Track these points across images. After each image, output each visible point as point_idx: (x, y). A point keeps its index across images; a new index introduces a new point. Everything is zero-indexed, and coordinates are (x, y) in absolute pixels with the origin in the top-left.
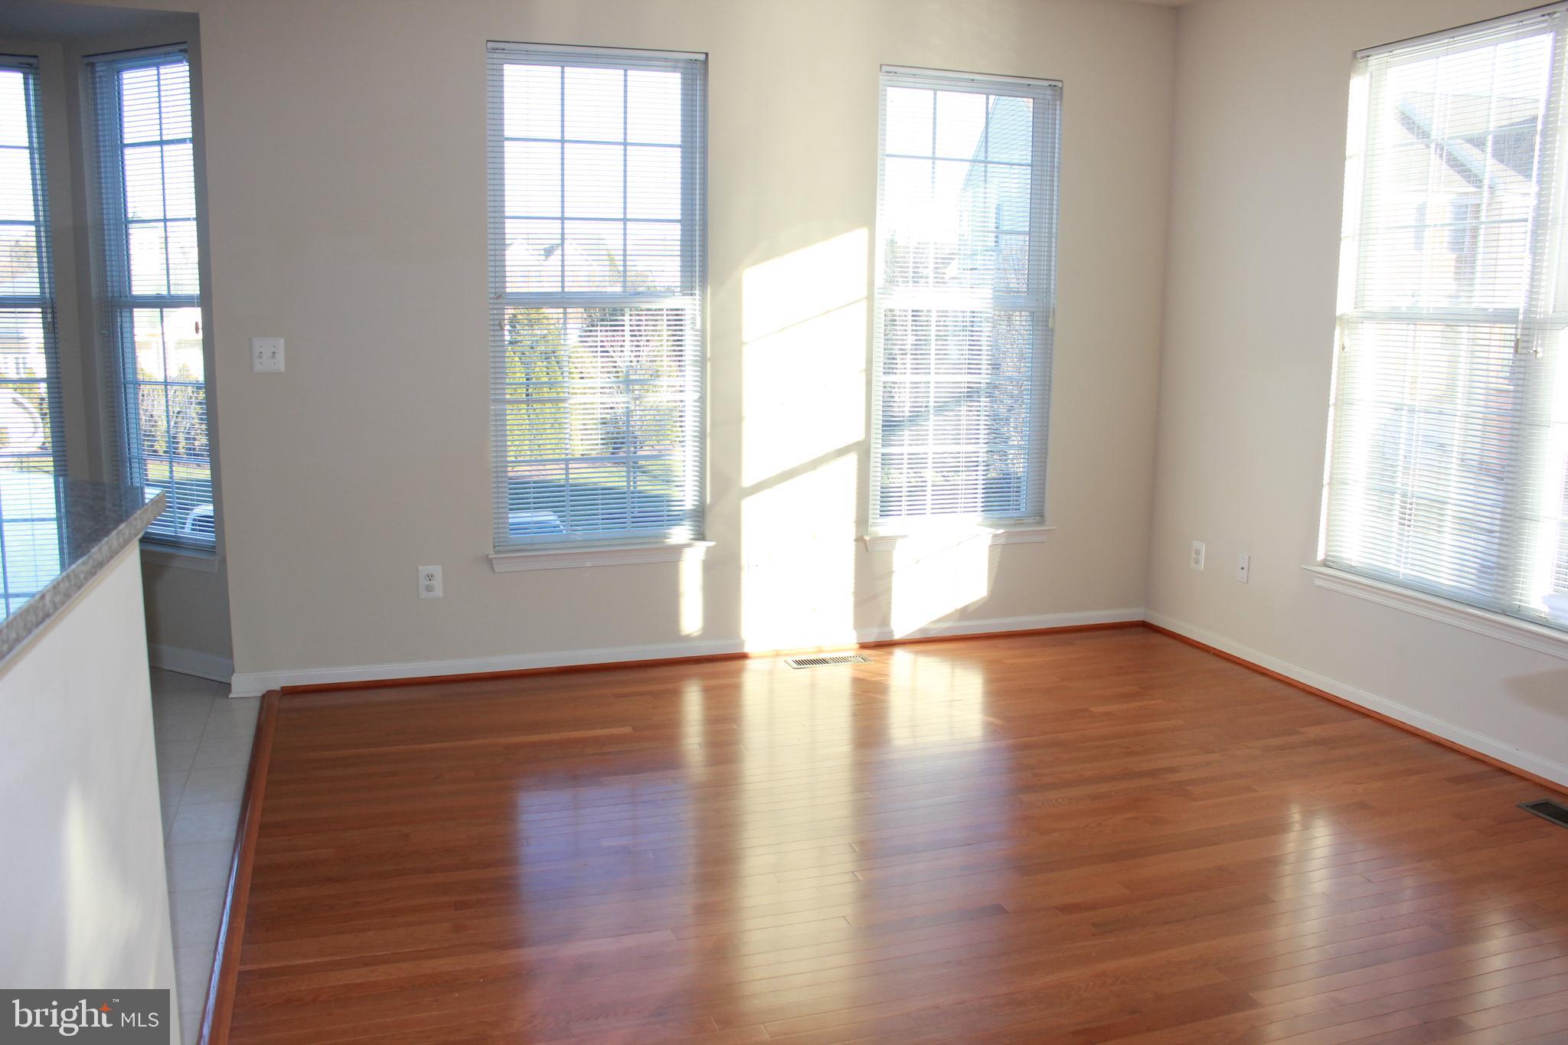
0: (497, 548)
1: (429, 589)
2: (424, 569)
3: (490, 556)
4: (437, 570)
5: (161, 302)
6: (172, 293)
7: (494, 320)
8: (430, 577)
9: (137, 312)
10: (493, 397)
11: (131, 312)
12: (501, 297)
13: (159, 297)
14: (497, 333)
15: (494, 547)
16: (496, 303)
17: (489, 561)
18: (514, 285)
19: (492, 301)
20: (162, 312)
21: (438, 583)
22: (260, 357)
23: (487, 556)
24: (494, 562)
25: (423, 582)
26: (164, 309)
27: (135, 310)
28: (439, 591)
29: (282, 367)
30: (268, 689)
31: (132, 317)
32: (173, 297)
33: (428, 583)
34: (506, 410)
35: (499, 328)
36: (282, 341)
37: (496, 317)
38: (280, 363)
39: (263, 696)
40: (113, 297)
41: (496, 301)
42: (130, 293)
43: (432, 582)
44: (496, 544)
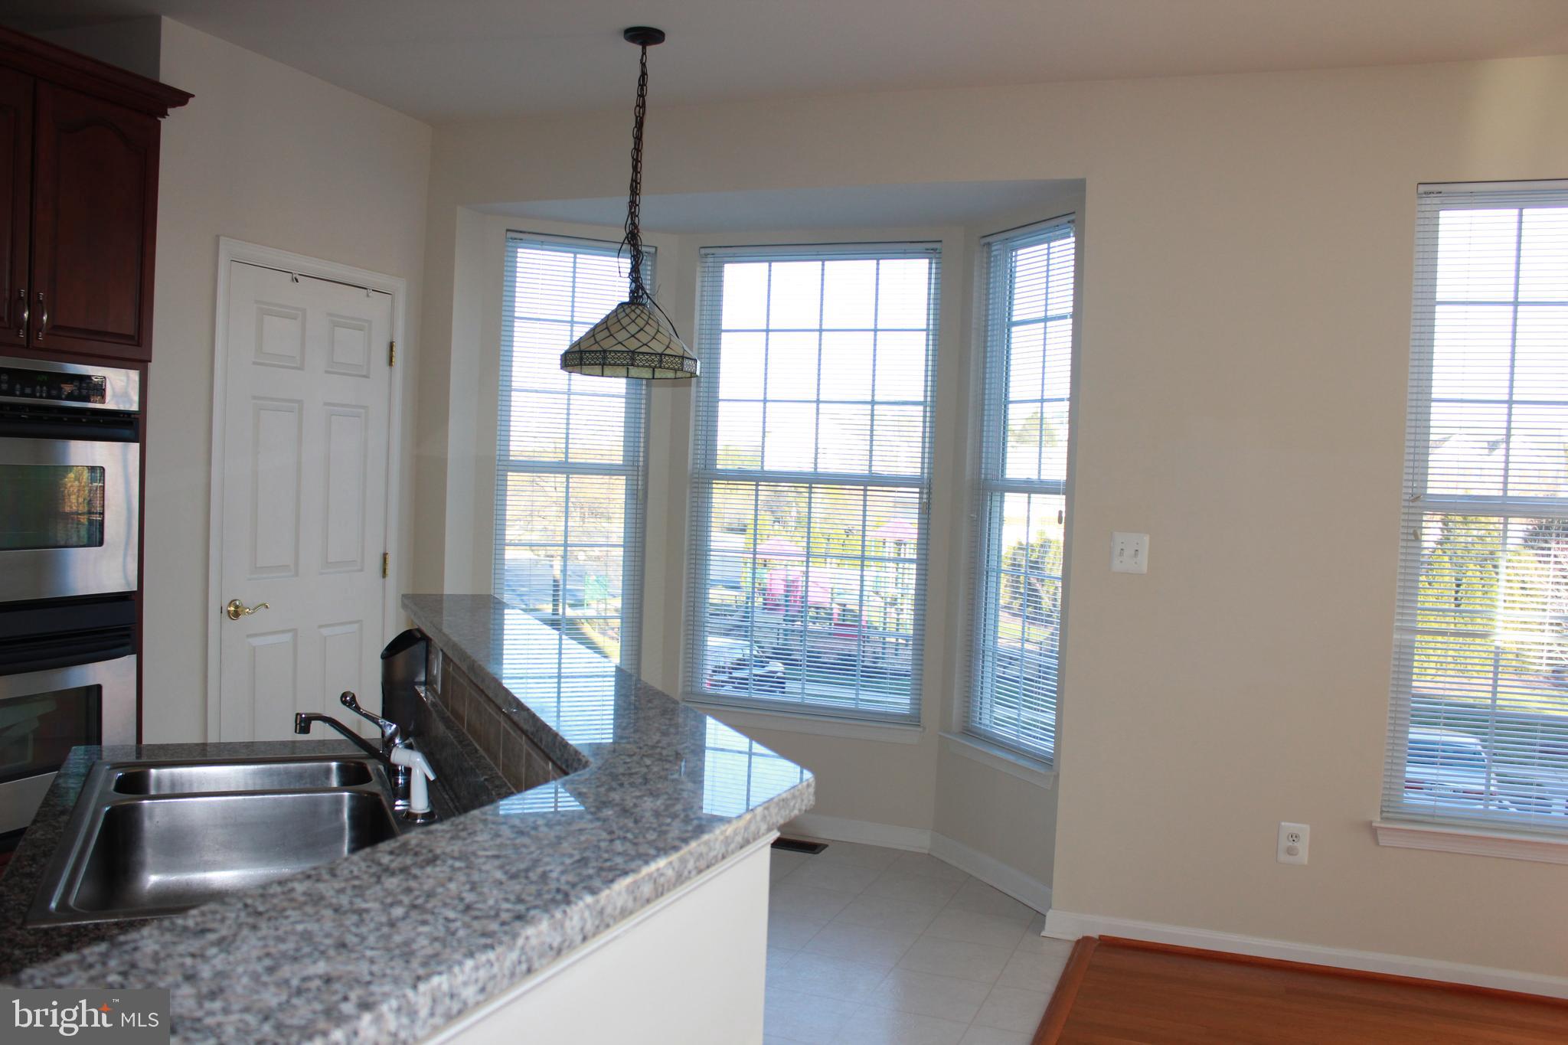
0: (1384, 814)
1: (1290, 851)
2: (1288, 826)
3: (1374, 824)
4: (1304, 829)
5: (1029, 487)
6: (1042, 477)
7: (1408, 527)
8: (1294, 837)
9: (1008, 496)
10: (1399, 624)
11: (1002, 497)
12: (1419, 502)
13: (1028, 482)
14: (1410, 544)
15: (1382, 812)
16: (1412, 507)
17: (1374, 831)
18: (1437, 485)
19: (1407, 504)
20: (1029, 497)
21: (1303, 848)
22: (1121, 554)
23: (1371, 822)
24: (1379, 832)
25: (1284, 843)
26: (1032, 495)
27: (1006, 494)
28: (1303, 855)
29: (1144, 569)
30: (1085, 935)
31: (1002, 502)
32: (1041, 482)
33: (1290, 844)
34: (1415, 641)
35: (1413, 538)
36: (1147, 539)
37: (1411, 524)
38: (1143, 564)
39: (1078, 942)
40: (986, 479)
41: (1411, 504)
42: (1002, 476)
43: (1295, 844)
44: (1384, 809)
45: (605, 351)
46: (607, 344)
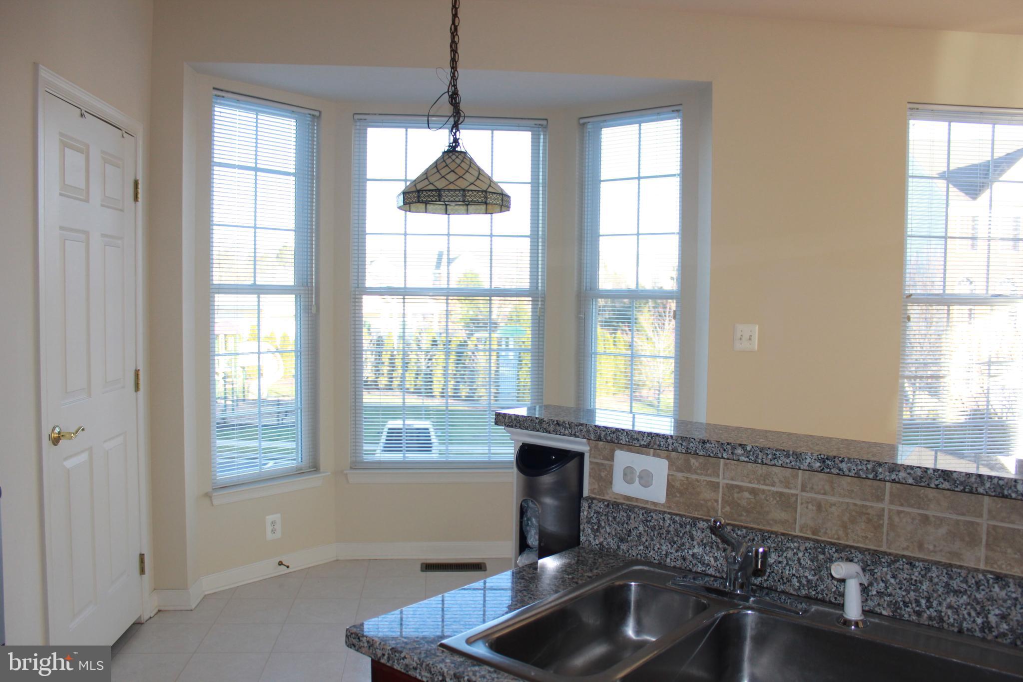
22: (741, 339)
29: (755, 347)
35: (907, 320)
36: (757, 327)
38: (755, 344)
42: (598, 287)
45: (439, 190)
46: (440, 184)
